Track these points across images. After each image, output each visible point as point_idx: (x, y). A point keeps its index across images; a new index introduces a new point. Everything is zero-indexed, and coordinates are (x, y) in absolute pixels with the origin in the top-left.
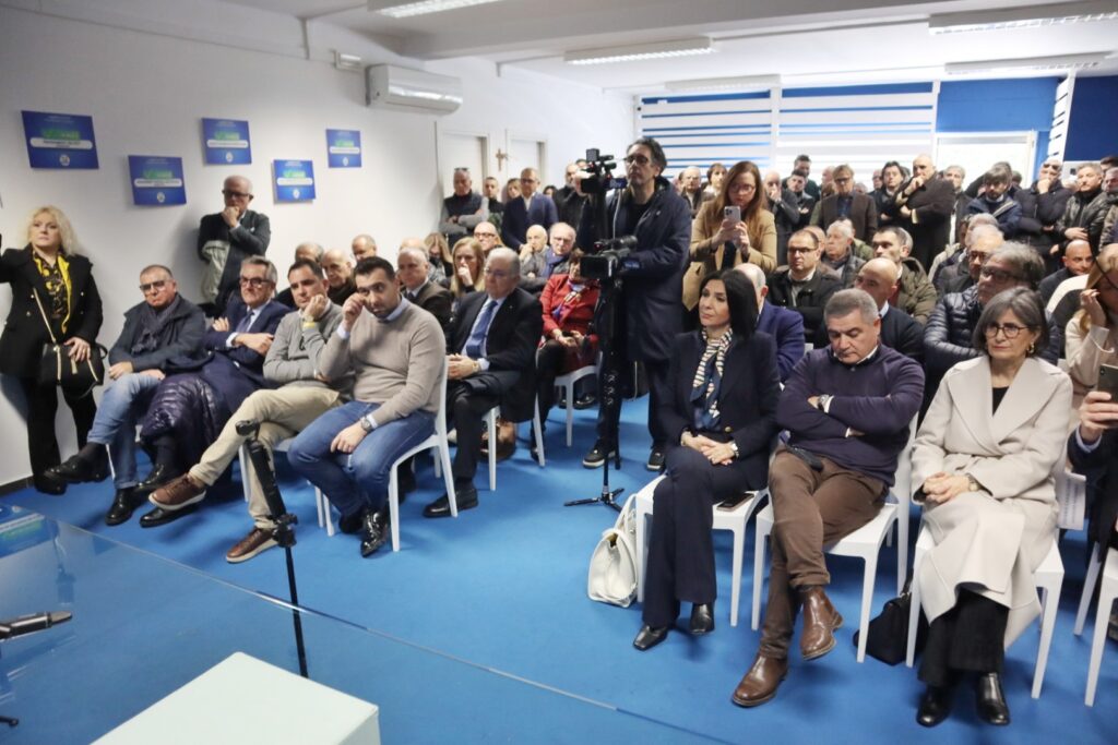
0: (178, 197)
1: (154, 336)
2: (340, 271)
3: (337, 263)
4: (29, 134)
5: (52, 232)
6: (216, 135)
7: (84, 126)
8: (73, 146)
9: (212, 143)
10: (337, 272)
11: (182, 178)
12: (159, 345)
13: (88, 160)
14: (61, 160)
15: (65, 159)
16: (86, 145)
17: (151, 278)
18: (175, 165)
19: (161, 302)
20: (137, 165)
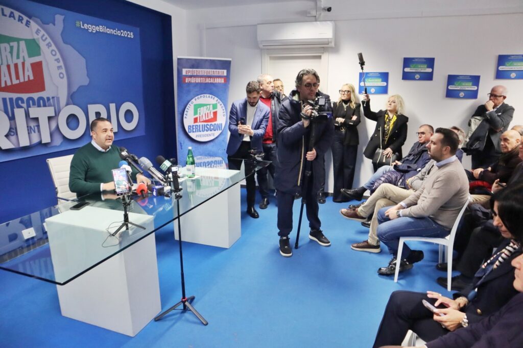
0: (474, 95)
1: (414, 155)
2: (508, 143)
3: (508, 138)
4: (405, 66)
5: (393, 104)
6: (506, 64)
7: (430, 62)
8: (422, 71)
9: (501, 68)
10: (506, 144)
11: (478, 86)
12: (413, 159)
13: (429, 77)
14: (416, 77)
15: (417, 76)
16: (430, 70)
17: (422, 130)
18: (476, 80)
19: (422, 142)
20: (452, 79)
